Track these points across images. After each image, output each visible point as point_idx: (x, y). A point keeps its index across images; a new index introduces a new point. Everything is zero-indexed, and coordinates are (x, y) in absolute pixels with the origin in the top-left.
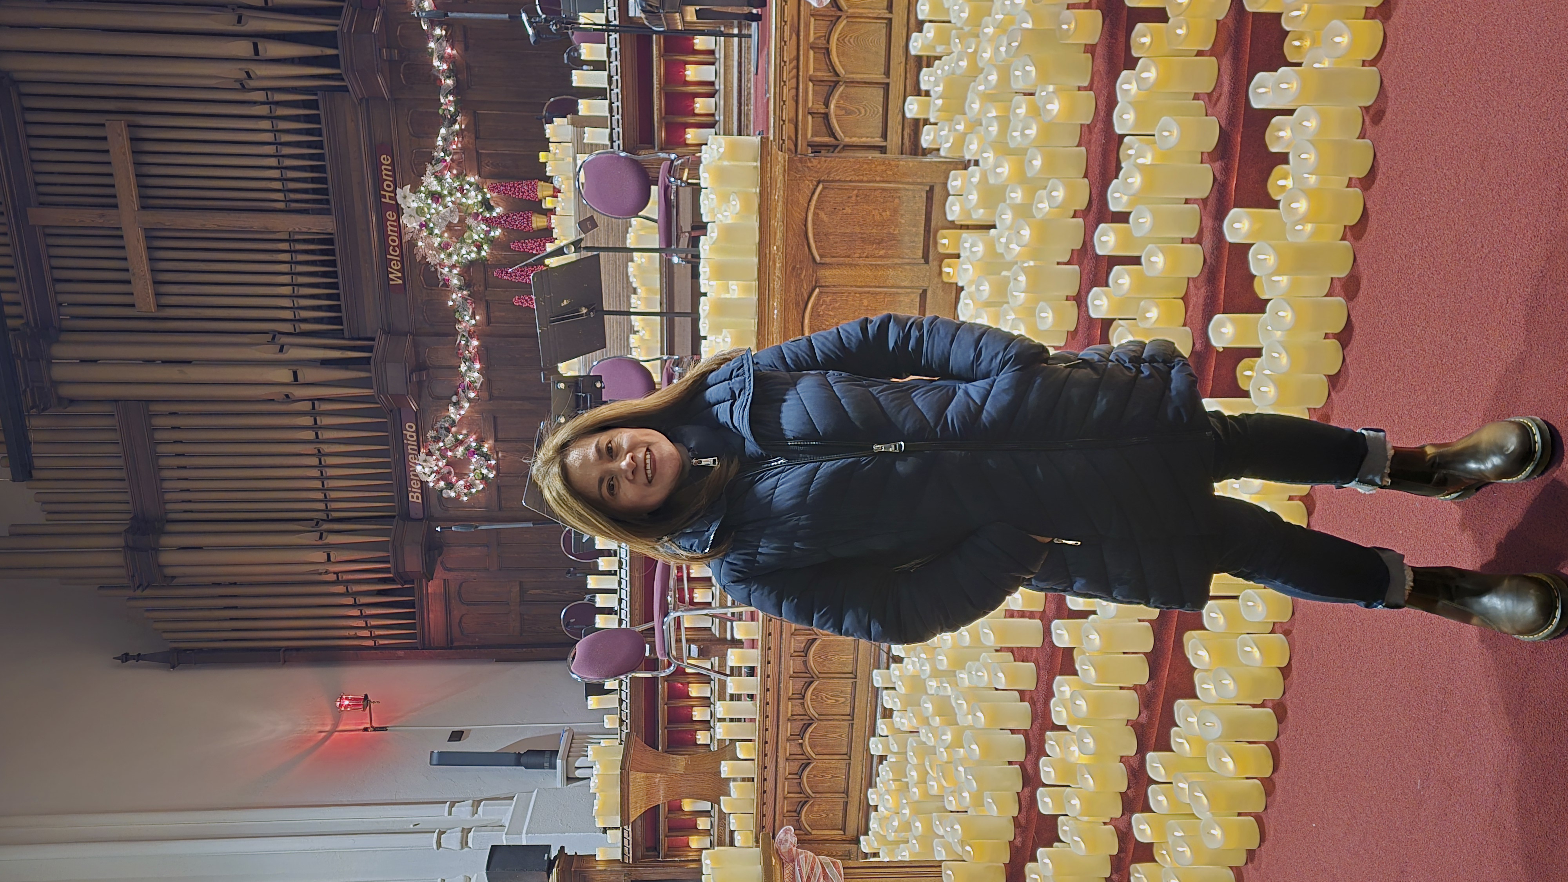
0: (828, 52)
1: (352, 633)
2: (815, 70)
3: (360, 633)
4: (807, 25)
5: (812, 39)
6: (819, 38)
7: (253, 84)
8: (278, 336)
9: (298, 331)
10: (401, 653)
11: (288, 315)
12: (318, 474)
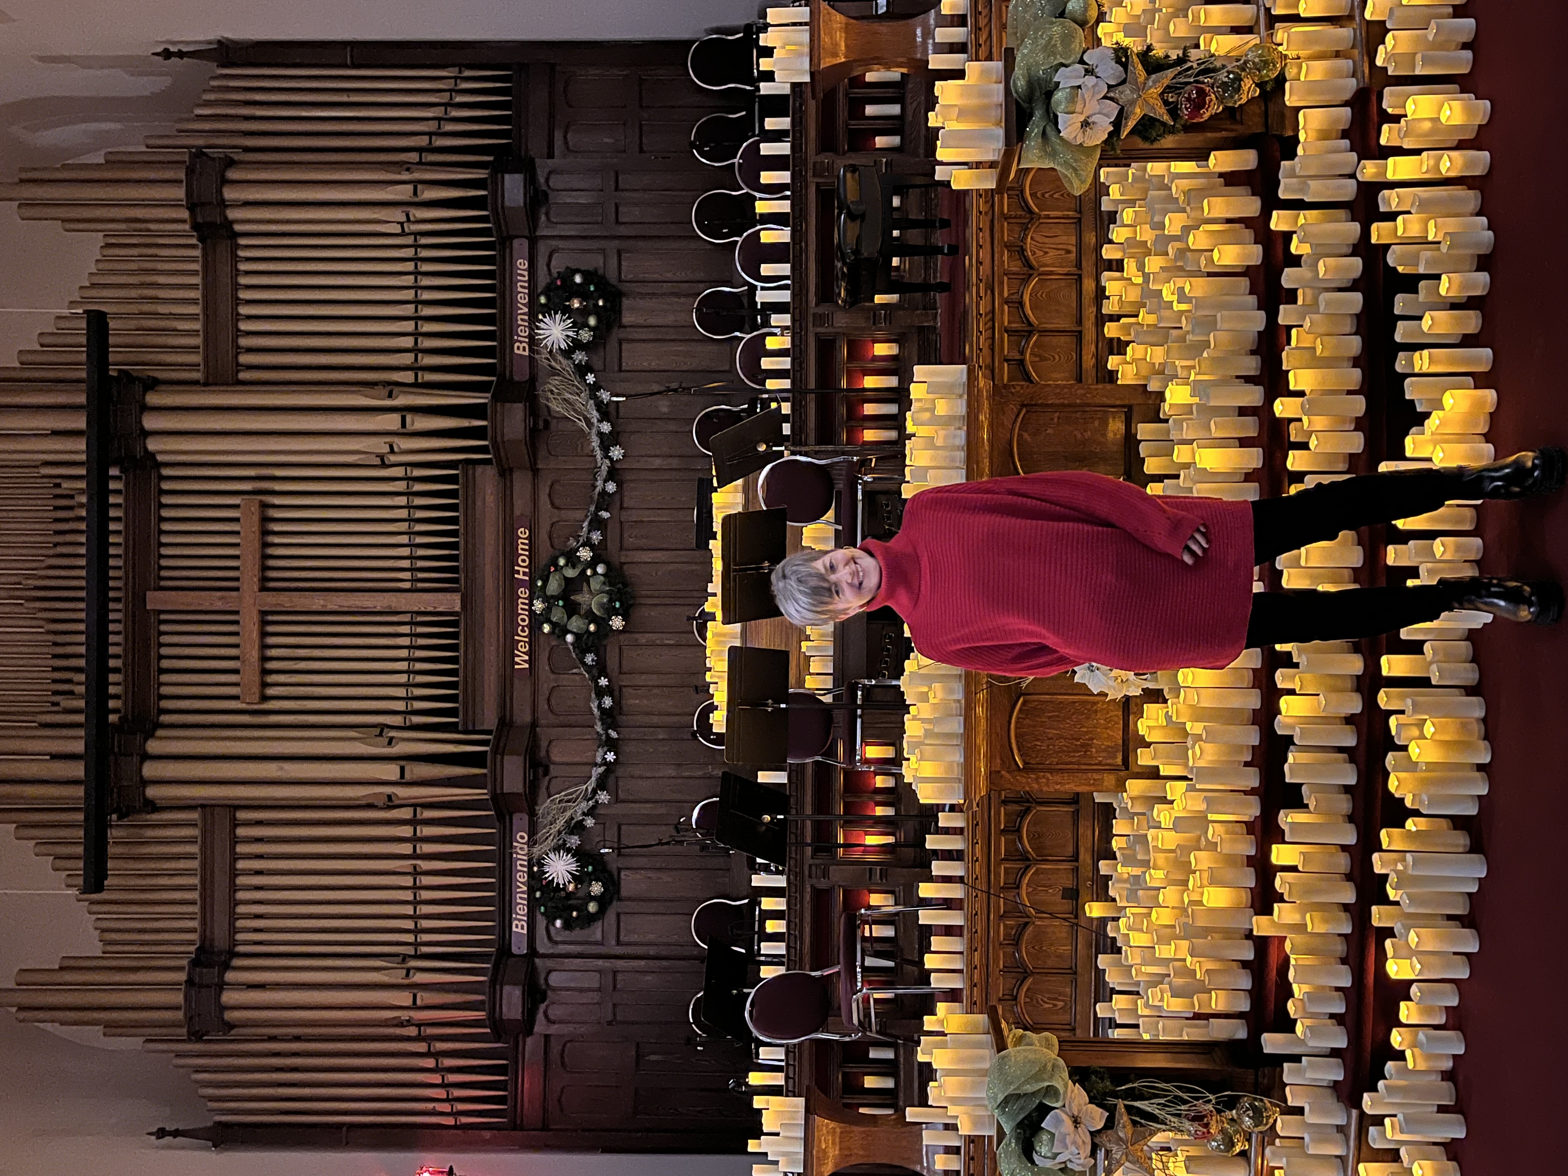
0: (1021, 304)
1: (430, 1106)
2: (1009, 322)
3: (440, 1107)
4: (1001, 283)
5: (1006, 294)
6: (1013, 294)
7: (393, 459)
8: (386, 730)
9: (408, 724)
10: (487, 1134)
11: (400, 706)
12: (411, 898)
